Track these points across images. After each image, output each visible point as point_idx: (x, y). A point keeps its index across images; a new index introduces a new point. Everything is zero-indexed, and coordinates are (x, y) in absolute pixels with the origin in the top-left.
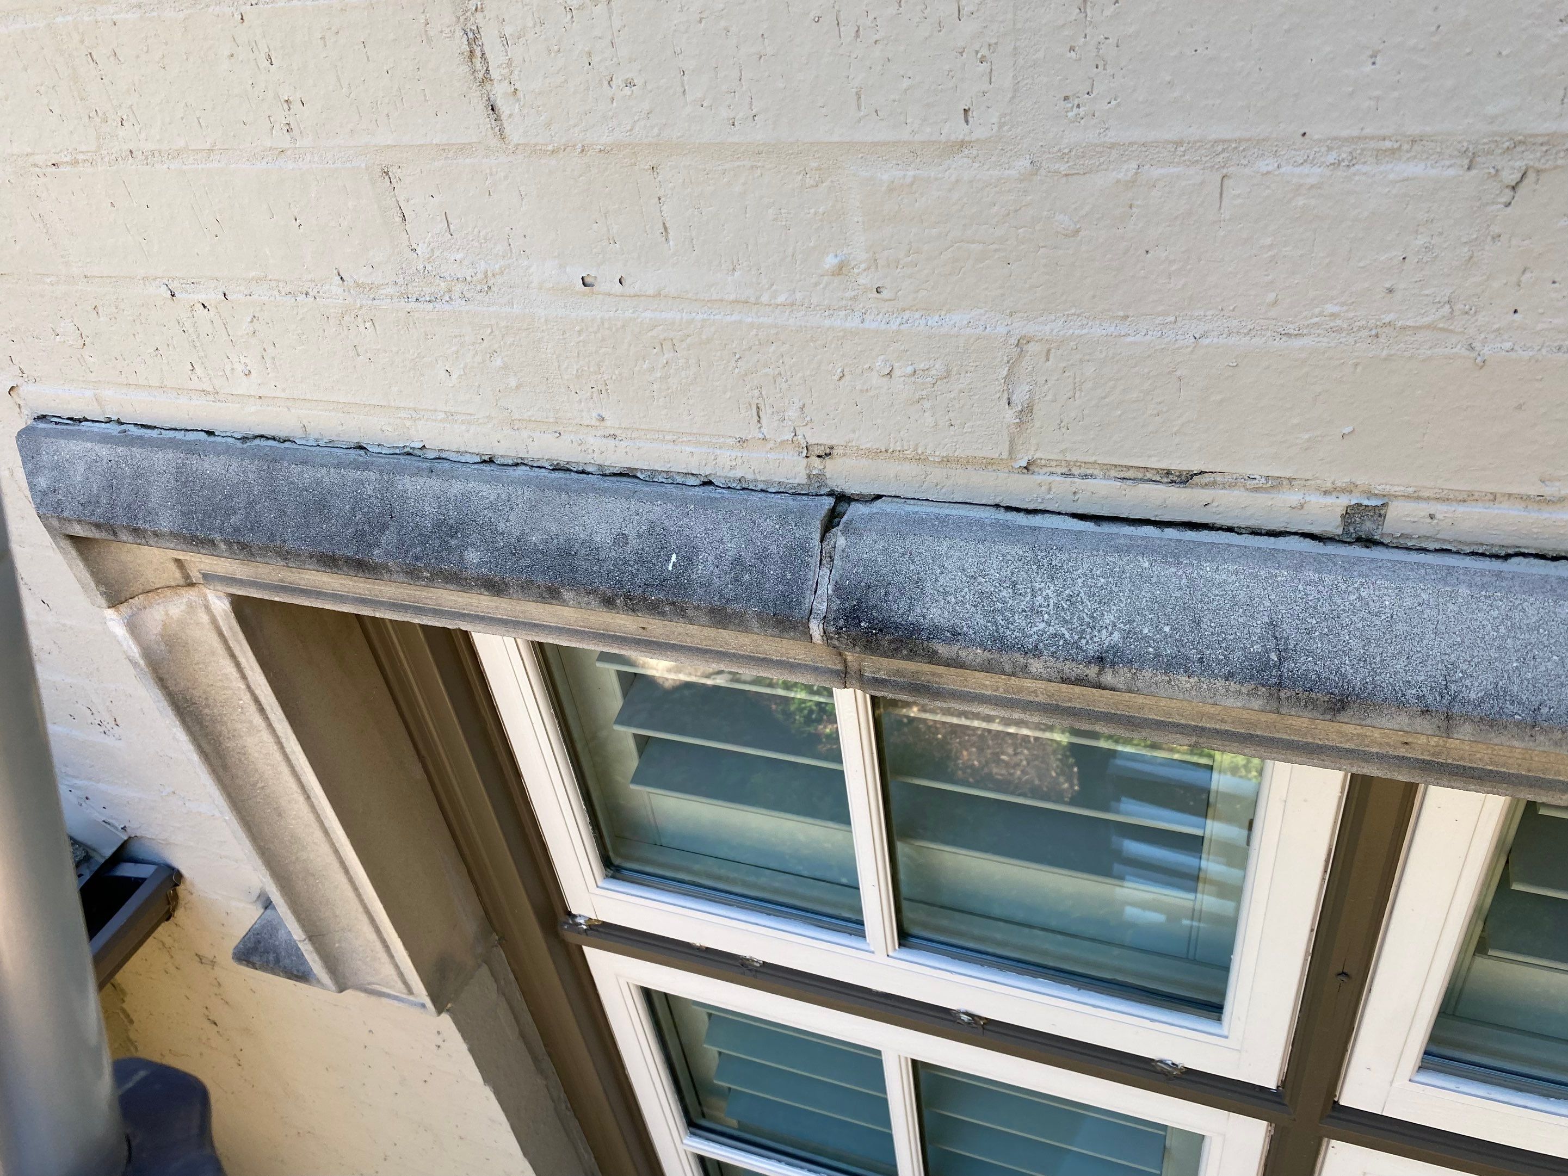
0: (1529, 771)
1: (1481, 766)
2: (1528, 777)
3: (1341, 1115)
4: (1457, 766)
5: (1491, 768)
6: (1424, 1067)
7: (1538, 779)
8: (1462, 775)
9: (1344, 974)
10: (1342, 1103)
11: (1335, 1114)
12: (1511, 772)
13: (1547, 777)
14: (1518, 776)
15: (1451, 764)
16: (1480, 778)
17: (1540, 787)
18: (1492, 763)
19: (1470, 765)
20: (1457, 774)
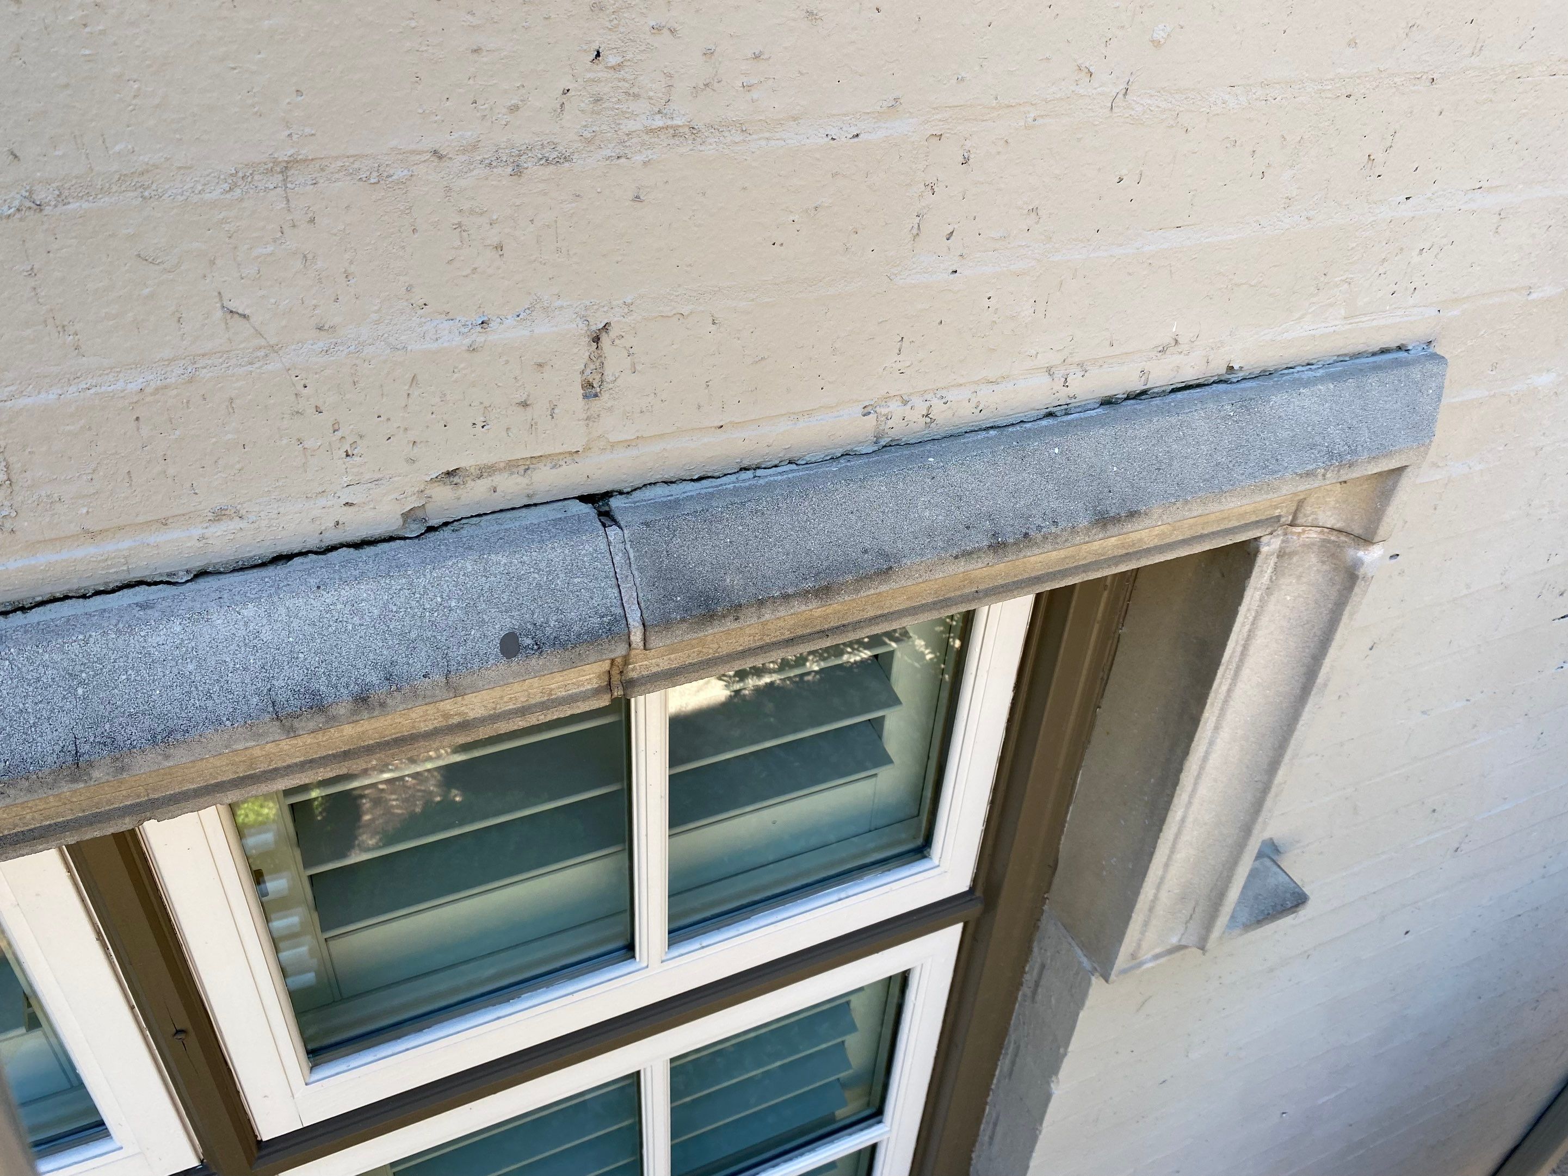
0: (84, 811)
1: (38, 825)
2: (86, 816)
3: (270, 1150)
4: (16, 834)
5: (48, 823)
6: (314, 1067)
7: (95, 815)
8: (24, 841)
9: (178, 1032)
10: (265, 1139)
11: (264, 1152)
12: (69, 818)
13: (103, 809)
14: (76, 820)
15: (9, 835)
16: (41, 837)
17: (100, 822)
18: (46, 819)
19: (27, 828)
20: (17, 842)
